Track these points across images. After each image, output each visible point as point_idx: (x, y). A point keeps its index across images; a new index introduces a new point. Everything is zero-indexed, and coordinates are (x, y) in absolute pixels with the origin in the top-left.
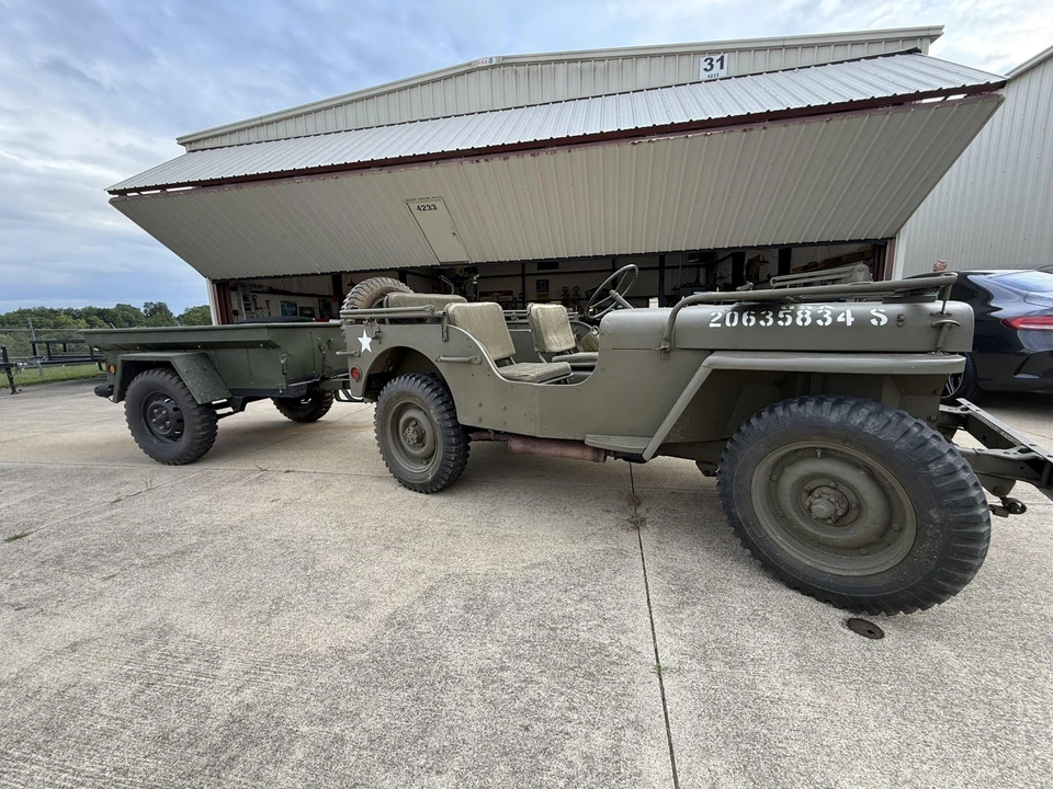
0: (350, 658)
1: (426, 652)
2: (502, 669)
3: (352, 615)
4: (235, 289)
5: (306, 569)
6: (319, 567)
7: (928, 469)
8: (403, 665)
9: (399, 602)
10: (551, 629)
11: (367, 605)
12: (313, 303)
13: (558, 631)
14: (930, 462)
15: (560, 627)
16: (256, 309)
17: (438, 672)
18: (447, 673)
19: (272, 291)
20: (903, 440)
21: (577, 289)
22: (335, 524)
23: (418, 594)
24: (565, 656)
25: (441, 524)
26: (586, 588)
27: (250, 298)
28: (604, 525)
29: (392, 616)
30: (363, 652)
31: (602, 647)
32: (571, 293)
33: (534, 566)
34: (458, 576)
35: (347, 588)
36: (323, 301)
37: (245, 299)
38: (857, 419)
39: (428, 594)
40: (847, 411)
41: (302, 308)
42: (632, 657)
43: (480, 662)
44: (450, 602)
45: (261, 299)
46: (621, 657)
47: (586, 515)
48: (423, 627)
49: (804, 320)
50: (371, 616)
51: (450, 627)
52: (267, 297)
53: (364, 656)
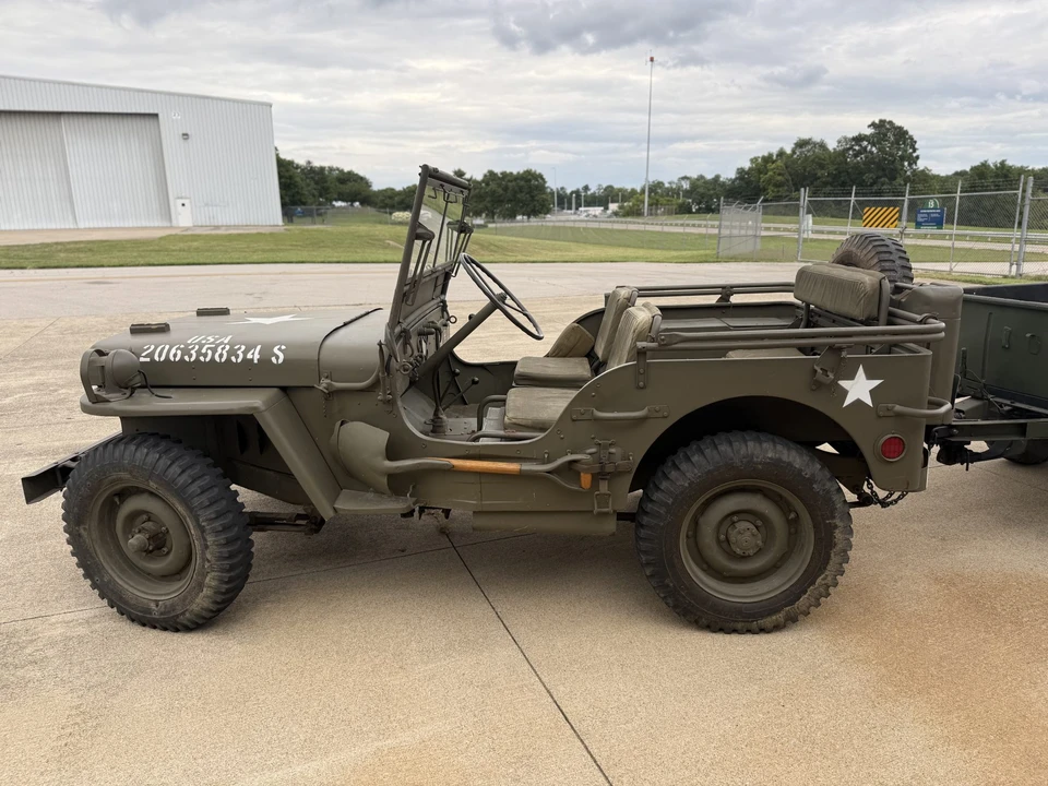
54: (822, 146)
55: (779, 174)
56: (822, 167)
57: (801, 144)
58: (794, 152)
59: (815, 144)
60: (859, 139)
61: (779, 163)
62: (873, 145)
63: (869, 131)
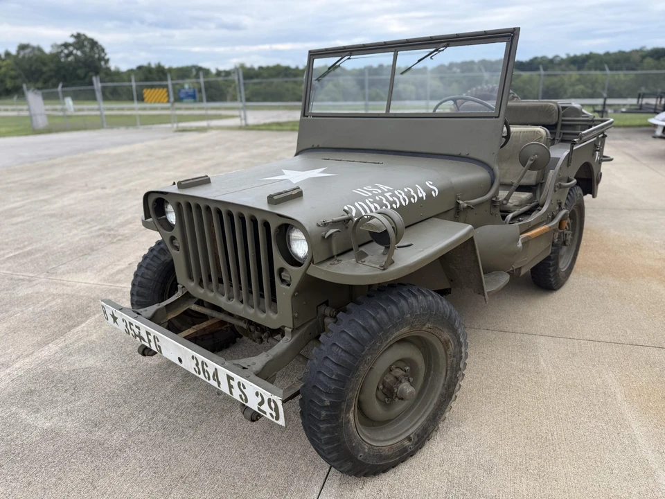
54: (39, 49)
55: (12, 70)
56: (44, 64)
57: (22, 47)
58: (18, 52)
59: (33, 48)
60: (66, 45)
61: (8, 61)
62: (77, 49)
63: (71, 40)
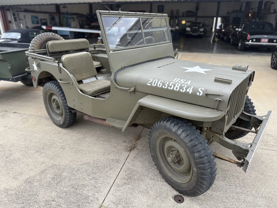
0: (9, 192)
1: (33, 193)
2: (53, 201)
3: (15, 177)
4: (8, 10)
5: (7, 158)
6: (11, 158)
7: (194, 155)
8: (24, 196)
9: (32, 174)
10: (76, 189)
11: (21, 174)
12: (46, 17)
13: (78, 190)
14: (195, 152)
15: (79, 188)
16: (19, 20)
17: (33, 200)
18: (36, 200)
19: (26, 11)
20: (189, 143)
21: (178, 11)
22: (23, 139)
23: (40, 172)
24: (75, 199)
25: (61, 143)
26: (96, 175)
27: (16, 15)
28: (120, 148)
29: (27, 179)
30: (14, 191)
31: (88, 197)
32: (175, 13)
33: (84, 164)
34: (56, 166)
35: (17, 167)
36: (51, 15)
37: (14, 15)
38: (179, 132)
39: (43, 172)
40: (177, 129)
41: (41, 20)
42: (95, 201)
43: (47, 198)
44: (48, 176)
45: (22, 15)
46: (92, 201)
47: (116, 143)
48: (35, 184)
49: (177, 88)
50: (21, 178)
51: (44, 185)
52: (24, 14)
53: (13, 192)
